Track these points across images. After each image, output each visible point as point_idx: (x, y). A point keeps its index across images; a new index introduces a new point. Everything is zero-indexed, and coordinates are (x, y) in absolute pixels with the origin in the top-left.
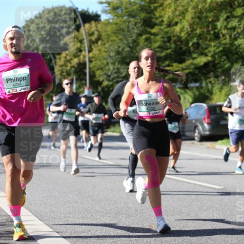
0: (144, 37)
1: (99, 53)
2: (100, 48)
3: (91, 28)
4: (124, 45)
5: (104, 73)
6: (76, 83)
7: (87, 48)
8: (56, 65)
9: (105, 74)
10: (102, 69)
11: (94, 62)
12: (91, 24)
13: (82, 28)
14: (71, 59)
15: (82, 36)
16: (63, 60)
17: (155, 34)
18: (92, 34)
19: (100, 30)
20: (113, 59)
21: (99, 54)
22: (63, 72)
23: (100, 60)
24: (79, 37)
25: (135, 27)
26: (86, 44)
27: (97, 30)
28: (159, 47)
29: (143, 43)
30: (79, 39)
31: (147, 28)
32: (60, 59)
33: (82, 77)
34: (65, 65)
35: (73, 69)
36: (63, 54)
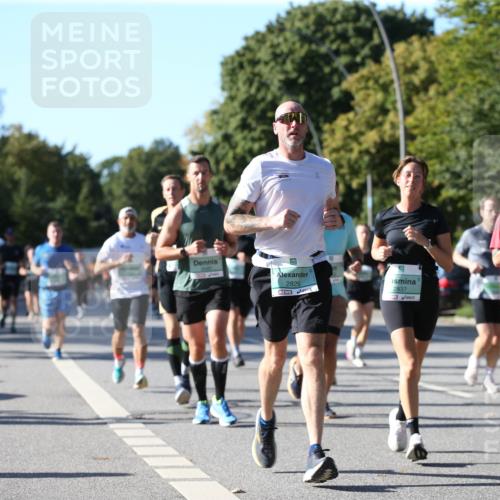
1: (432, 117)
2: (432, 103)
3: (411, 54)
4: (495, 97)
5: (444, 168)
6: (373, 195)
7: (399, 106)
8: (322, 147)
9: (447, 170)
10: (438, 156)
11: (419, 139)
12: (411, 44)
13: (388, 52)
14: (361, 133)
15: (388, 74)
16: (339, 134)
18: (414, 68)
19: (433, 58)
20: (466, 132)
21: (430, 120)
22: (341, 166)
23: (435, 134)
24: (380, 77)
26: (398, 96)
27: (426, 59)
30: (381, 81)
32: (333, 132)
34: (346, 148)
35: (366, 158)
36: (341, 121)
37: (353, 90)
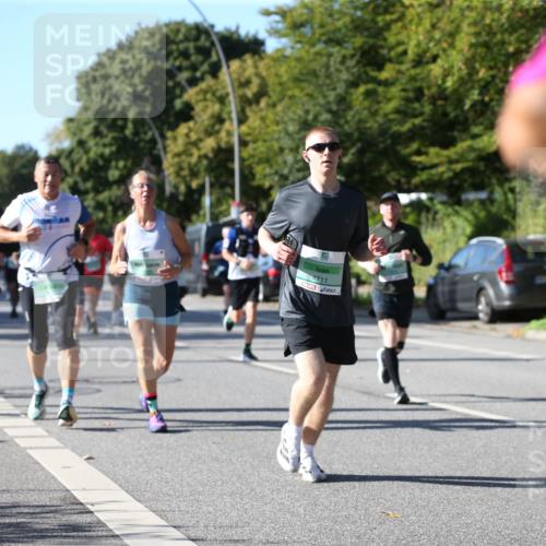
0: (362, 89)
1: (263, 126)
2: (264, 113)
3: (244, 70)
4: (318, 108)
5: (273, 171)
6: (211, 194)
7: (234, 116)
8: (166, 152)
9: (276, 173)
10: (268, 161)
11: (251, 146)
12: (244, 61)
13: (224, 69)
14: (200, 140)
15: (224, 88)
16: (181, 141)
17: (387, 84)
18: (247, 83)
19: (264, 73)
20: (293, 139)
21: (261, 128)
22: (181, 169)
23: (265, 141)
24: (217, 90)
25: (343, 68)
26: (233, 106)
27: (258, 75)
28: (397, 111)
29: (361, 104)
30: (218, 94)
31: (369, 69)
32: (175, 139)
33: (223, 179)
34: (186, 152)
35: (205, 162)
36: (183, 129)
37: (193, 101)
